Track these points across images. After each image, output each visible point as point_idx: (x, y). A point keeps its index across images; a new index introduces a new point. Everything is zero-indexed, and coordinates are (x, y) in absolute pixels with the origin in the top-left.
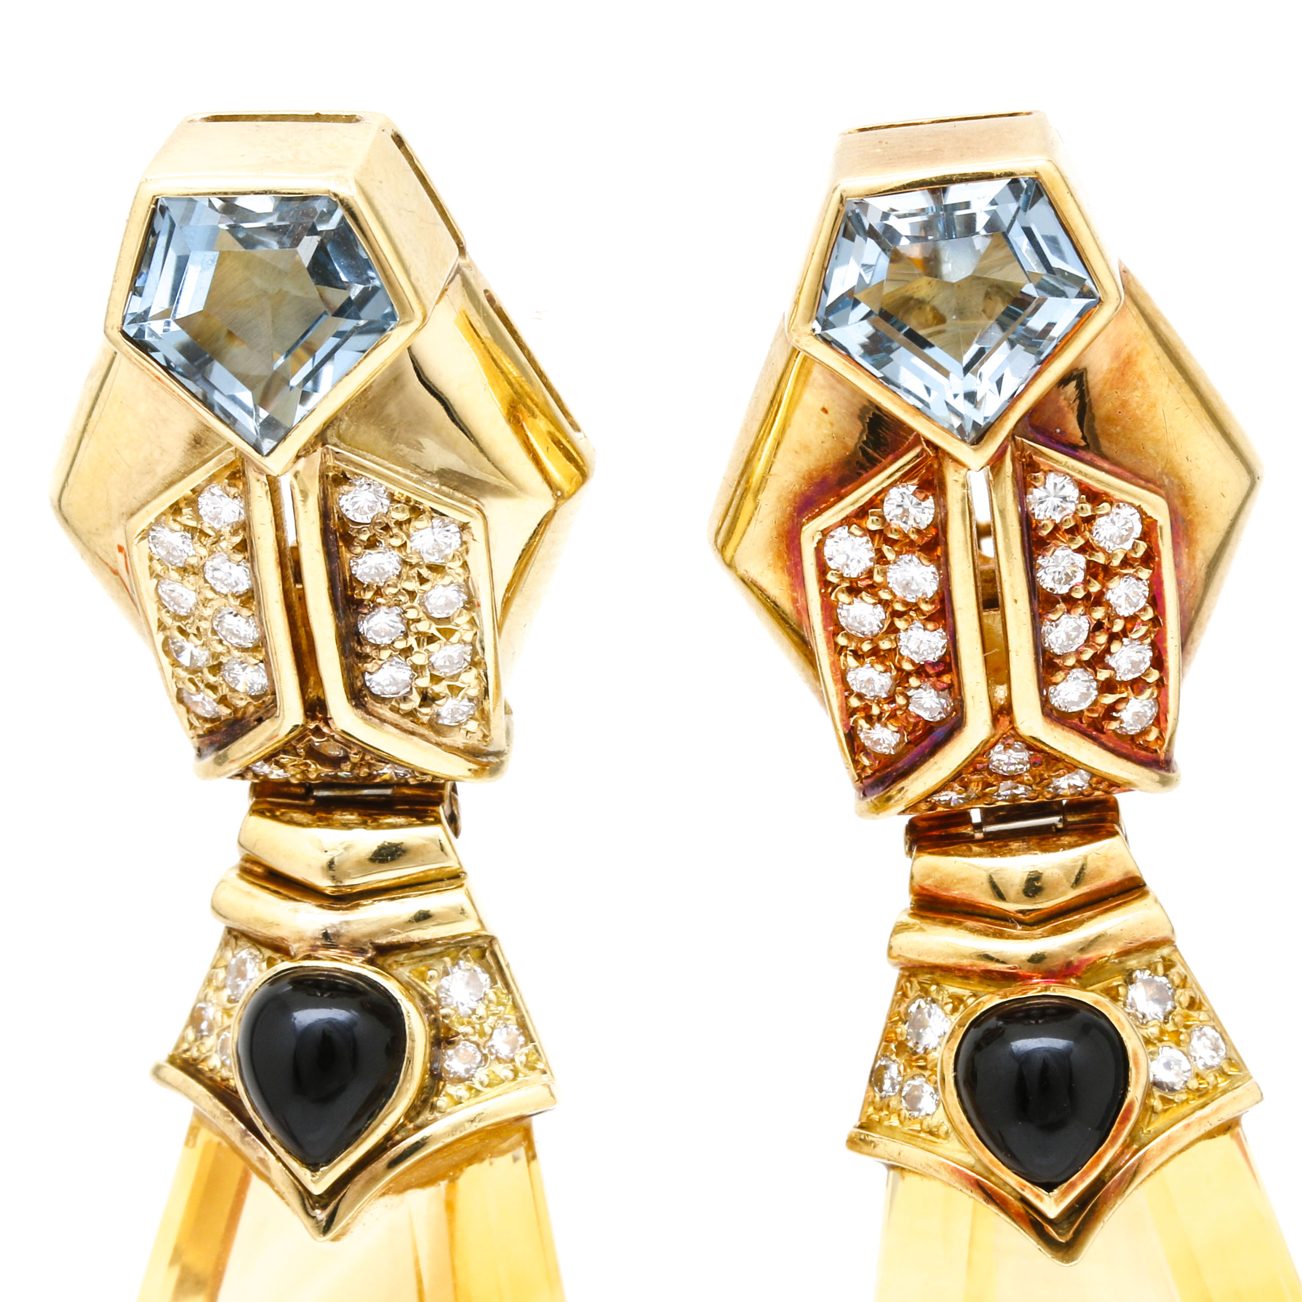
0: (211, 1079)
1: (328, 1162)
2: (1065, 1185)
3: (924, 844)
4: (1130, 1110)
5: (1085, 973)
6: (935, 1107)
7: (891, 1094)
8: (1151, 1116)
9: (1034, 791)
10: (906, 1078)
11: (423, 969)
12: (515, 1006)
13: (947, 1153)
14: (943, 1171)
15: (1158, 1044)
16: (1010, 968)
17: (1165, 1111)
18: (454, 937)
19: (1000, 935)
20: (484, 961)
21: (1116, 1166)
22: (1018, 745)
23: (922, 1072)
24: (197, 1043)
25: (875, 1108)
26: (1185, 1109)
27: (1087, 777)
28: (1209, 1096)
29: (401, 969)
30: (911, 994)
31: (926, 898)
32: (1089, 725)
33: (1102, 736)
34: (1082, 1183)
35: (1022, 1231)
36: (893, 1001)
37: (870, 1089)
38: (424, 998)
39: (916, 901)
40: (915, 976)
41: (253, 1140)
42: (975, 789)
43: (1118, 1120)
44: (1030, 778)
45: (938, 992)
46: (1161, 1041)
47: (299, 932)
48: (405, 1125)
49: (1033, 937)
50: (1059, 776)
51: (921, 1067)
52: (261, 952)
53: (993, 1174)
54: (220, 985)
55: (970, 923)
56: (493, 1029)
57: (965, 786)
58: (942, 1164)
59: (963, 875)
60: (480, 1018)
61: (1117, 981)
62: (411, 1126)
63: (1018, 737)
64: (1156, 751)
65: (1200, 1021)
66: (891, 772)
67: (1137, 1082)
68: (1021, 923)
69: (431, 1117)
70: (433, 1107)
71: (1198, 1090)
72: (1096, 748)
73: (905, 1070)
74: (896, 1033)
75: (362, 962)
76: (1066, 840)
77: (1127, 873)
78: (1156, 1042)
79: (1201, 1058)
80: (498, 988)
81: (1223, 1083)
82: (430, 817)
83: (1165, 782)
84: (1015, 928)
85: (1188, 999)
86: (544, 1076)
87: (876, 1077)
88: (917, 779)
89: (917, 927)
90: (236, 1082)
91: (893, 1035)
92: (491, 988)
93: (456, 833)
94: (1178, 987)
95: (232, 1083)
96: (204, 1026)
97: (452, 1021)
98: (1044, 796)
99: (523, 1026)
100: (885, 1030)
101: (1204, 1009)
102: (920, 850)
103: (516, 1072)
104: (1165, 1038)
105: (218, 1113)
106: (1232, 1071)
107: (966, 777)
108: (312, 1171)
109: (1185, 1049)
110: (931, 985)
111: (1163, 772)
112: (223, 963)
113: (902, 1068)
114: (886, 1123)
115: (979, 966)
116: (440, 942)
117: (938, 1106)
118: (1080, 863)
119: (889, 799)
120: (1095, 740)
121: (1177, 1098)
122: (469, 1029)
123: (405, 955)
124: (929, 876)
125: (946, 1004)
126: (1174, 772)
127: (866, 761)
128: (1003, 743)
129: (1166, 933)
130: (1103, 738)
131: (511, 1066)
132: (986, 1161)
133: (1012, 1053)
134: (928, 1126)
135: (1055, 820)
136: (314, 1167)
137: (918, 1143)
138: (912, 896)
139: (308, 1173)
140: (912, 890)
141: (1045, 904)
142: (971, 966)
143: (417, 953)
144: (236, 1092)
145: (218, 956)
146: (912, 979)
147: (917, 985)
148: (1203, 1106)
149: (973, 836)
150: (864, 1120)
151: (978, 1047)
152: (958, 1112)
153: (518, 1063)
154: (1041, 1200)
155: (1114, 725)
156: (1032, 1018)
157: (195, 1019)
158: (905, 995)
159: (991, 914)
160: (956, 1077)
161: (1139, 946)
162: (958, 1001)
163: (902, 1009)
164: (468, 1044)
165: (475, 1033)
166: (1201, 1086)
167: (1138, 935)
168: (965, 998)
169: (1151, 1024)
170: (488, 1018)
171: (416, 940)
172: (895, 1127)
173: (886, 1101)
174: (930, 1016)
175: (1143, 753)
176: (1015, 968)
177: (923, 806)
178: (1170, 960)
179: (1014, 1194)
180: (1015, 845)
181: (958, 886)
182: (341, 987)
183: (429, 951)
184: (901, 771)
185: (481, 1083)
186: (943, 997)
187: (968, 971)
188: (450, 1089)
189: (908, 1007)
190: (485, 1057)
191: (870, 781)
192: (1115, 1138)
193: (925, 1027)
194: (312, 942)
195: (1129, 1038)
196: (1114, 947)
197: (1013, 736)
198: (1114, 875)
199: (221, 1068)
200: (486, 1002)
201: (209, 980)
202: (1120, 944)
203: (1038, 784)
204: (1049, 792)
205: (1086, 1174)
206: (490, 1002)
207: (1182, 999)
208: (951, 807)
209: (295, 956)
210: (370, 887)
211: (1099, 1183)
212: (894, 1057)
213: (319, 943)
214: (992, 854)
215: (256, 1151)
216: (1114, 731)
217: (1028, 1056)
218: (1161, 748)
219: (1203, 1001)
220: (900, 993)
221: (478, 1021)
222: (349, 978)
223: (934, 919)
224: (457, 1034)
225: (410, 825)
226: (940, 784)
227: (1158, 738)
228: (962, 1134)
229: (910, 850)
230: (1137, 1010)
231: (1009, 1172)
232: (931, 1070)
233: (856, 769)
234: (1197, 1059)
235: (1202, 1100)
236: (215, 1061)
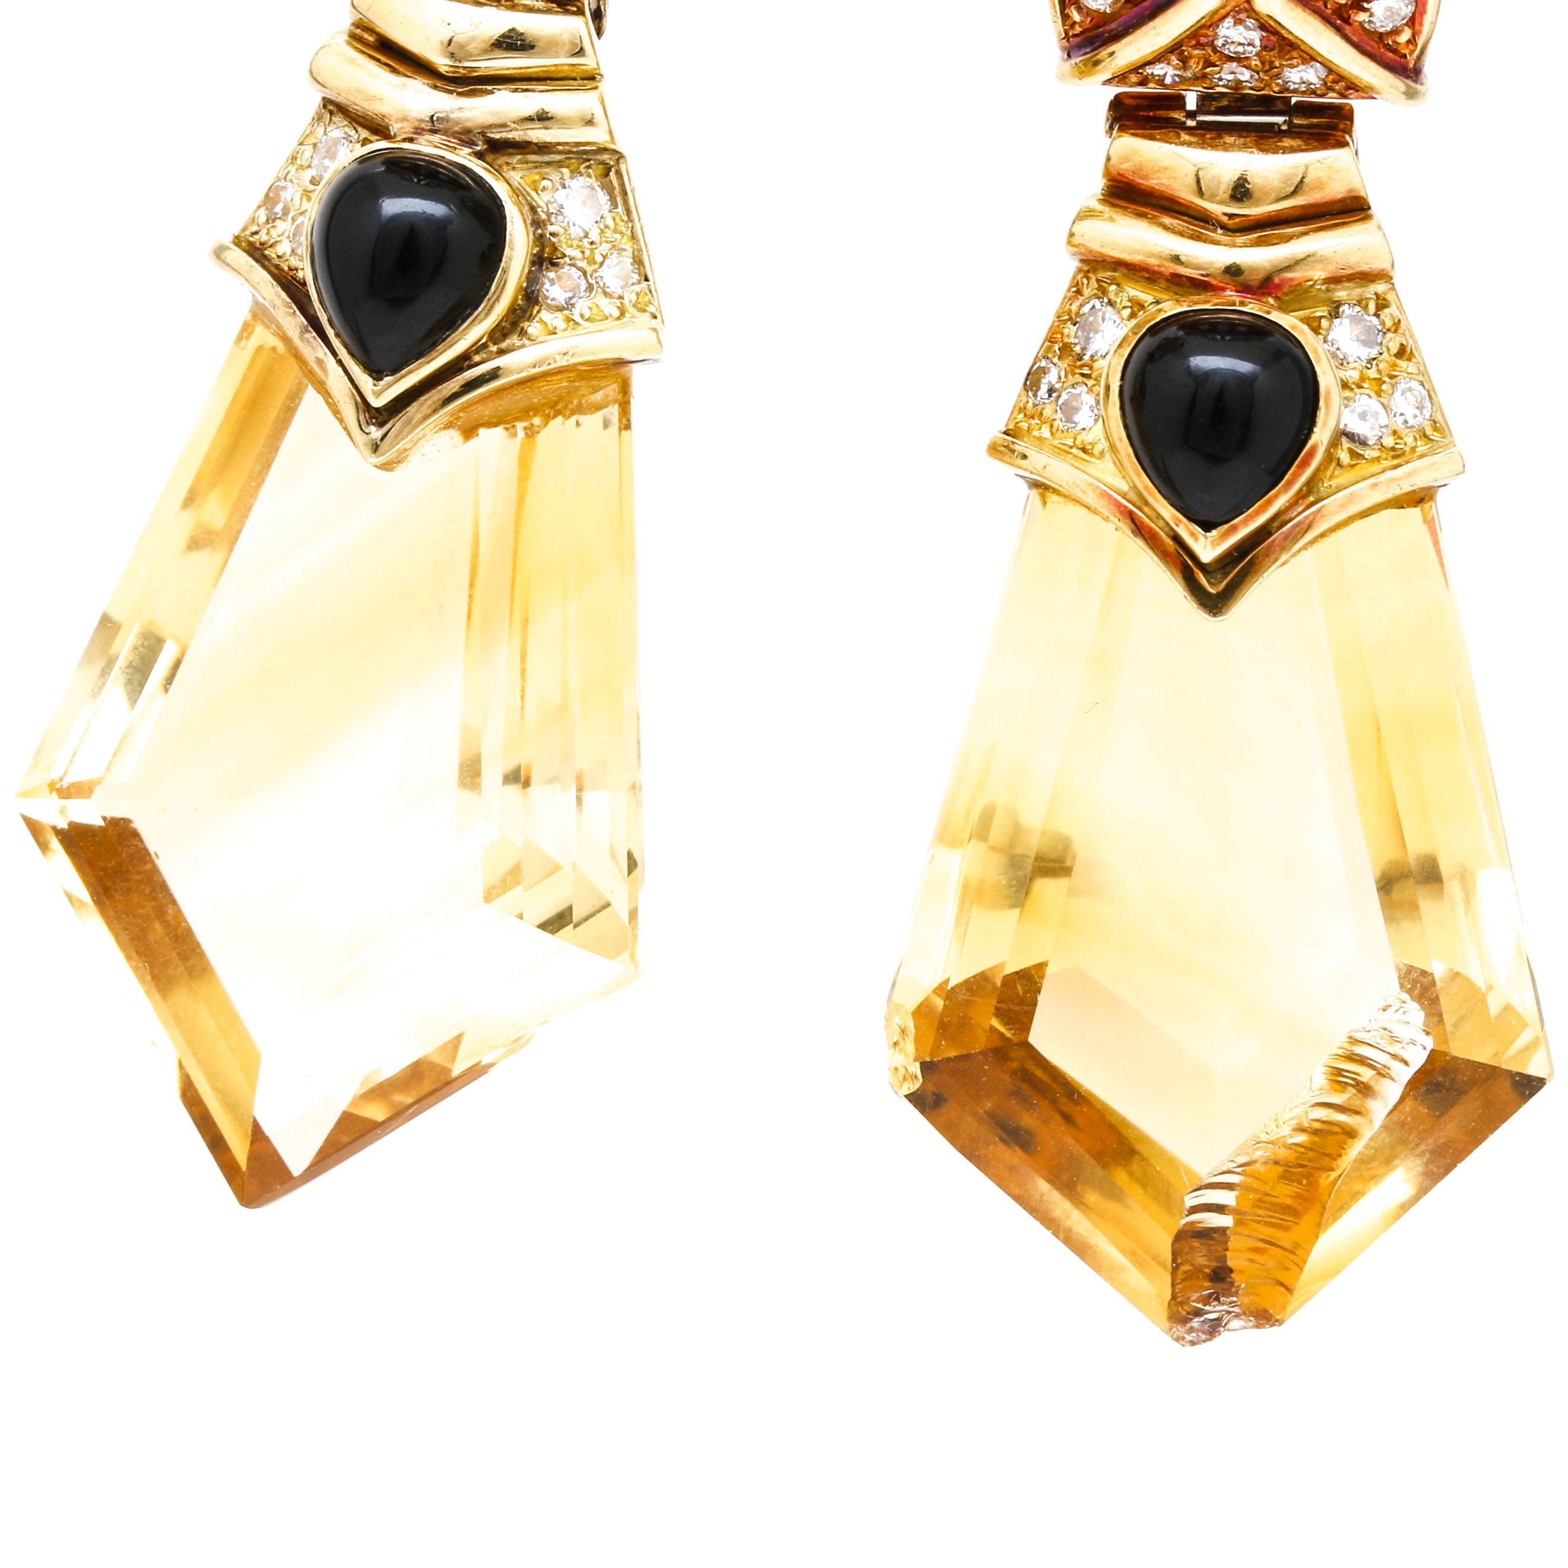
0: (277, 267)
1: (394, 371)
2: (1226, 526)
3: (1127, 123)
4: (1312, 454)
5: (1286, 294)
6: (1093, 422)
7: (1046, 401)
8: (1334, 470)
9: (1261, 80)
10: (1065, 385)
11: (537, 177)
12: (633, 237)
13: (1097, 474)
14: (1090, 492)
15: (1357, 390)
16: (1203, 275)
17: (1353, 466)
18: (578, 144)
19: (1197, 237)
20: (607, 179)
21: (1287, 517)
22: (1250, 22)
23: (1085, 380)
24: (268, 226)
25: (1025, 415)
26: (1376, 468)
27: (1323, 73)
28: (1404, 459)
29: (512, 173)
30: (1087, 292)
31: (1121, 185)
32: (1334, 12)
33: (1347, 27)
34: (1245, 527)
35: (1169, 573)
36: (1065, 298)
37: (1024, 393)
38: (533, 209)
39: (1108, 187)
40: (1095, 271)
41: (314, 337)
42: (1195, 67)
43: (1297, 463)
44: (1258, 63)
45: (1117, 294)
46: (1360, 387)
47: (403, 110)
48: (488, 346)
49: (1233, 245)
50: (1292, 66)
51: (1083, 375)
52: (357, 132)
53: (1147, 503)
54: (305, 164)
55: (1167, 220)
56: (605, 257)
57: (1184, 61)
58: (1091, 484)
59: (1166, 164)
60: (592, 243)
61: (1321, 311)
62: (494, 348)
63: (1252, 12)
64: (1405, 56)
65: (1408, 373)
66: (1104, 32)
67: (1324, 424)
68: (1224, 227)
69: (518, 343)
70: (523, 333)
71: (1393, 449)
72: (1337, 39)
73: (1066, 376)
74: (1062, 334)
75: (469, 155)
76: (1287, 142)
77: (1350, 191)
78: (1354, 387)
79: (1402, 414)
80: (618, 213)
81: (1422, 447)
82: (573, 6)
83: (1411, 94)
84: (1215, 231)
85: (1398, 345)
86: (655, 320)
87: (1032, 380)
88: (1130, 43)
89: (1106, 216)
90: (306, 273)
91: (1059, 336)
92: (610, 211)
93: (599, 32)
94: (1388, 330)
95: (300, 274)
96: (278, 209)
97: (560, 241)
98: (1271, 89)
99: (638, 262)
100: (1051, 327)
101: (1414, 360)
102: (1122, 129)
103: (623, 313)
104: (1365, 385)
105: (279, 302)
106: (1435, 436)
107: (1187, 50)
108: (374, 379)
109: (1385, 401)
110: (1110, 284)
111: (1408, 82)
112: (313, 141)
113: (1063, 374)
114: (1035, 433)
115: (1168, 268)
116: (561, 148)
117: (1096, 421)
118: (1301, 171)
119: (1097, 63)
120: (1338, 30)
121: (1369, 454)
122: (577, 254)
123: (519, 157)
124: (1127, 159)
125: (1124, 308)
126: (1422, 84)
127: (1076, 17)
128: (1234, 17)
129: (1385, 265)
130: (1348, 29)
131: (618, 302)
132: (1141, 487)
133: (1189, 371)
134: (1083, 441)
135: (1279, 119)
136: (377, 374)
137: (1067, 459)
138: (1104, 181)
139: (370, 380)
140: (1107, 173)
141: (1255, 211)
142: (1159, 266)
143: (532, 158)
144: (304, 284)
145: (308, 132)
146: (1090, 275)
147: (1095, 283)
148: (1396, 467)
149: (1184, 123)
150: (1011, 427)
151: (1151, 357)
152: (1119, 426)
153: (626, 302)
154: (1196, 539)
155: (1362, 17)
156: (1219, 333)
157: (270, 199)
158: (1079, 292)
159: (1190, 212)
160: (1121, 387)
161: (1352, 275)
162: (1138, 306)
163: (1074, 308)
164: (574, 269)
165: (584, 258)
166: (1397, 446)
167: (1352, 261)
168: (1146, 305)
169: (1351, 366)
170: (601, 244)
171: (535, 141)
172: (1045, 439)
173: (1039, 408)
174: (1103, 320)
175: (1390, 54)
176: (1207, 275)
177: (1134, 78)
178: (1384, 299)
179: (1167, 529)
180: (1230, 139)
181: (1158, 175)
182: (442, 176)
183: (547, 158)
184: (1114, 32)
185: (582, 316)
186: (1122, 300)
187: (1155, 273)
188: (545, 315)
189: (1081, 306)
190: (590, 288)
191: (1077, 40)
192: (1290, 483)
193: (1096, 332)
194: (417, 124)
195: (1324, 373)
196: (1323, 269)
197: (1246, 10)
198: (1336, 190)
199: (290, 256)
200: (602, 226)
201: (294, 158)
202: (1331, 267)
203: (1266, 72)
204: (1277, 84)
205: (1251, 518)
206: (607, 227)
207: (1390, 345)
208: (1165, 86)
209: (395, 136)
210: (492, 73)
211: (1263, 533)
212: (1056, 360)
213: (423, 125)
214: (1203, 144)
215: (314, 350)
216: (1361, 23)
217: (1206, 376)
218: (1412, 52)
219: (1414, 351)
220: (1074, 289)
221: (589, 247)
222: (451, 167)
223: (1125, 208)
224: (564, 256)
225: (549, 11)
226: (1156, 54)
227: (1409, 42)
228: (1118, 452)
229: (1111, 128)
230: (1338, 349)
231: (1165, 502)
232: (1096, 379)
233: (1064, 25)
234: (1398, 415)
235: (1396, 462)
236: (284, 248)
